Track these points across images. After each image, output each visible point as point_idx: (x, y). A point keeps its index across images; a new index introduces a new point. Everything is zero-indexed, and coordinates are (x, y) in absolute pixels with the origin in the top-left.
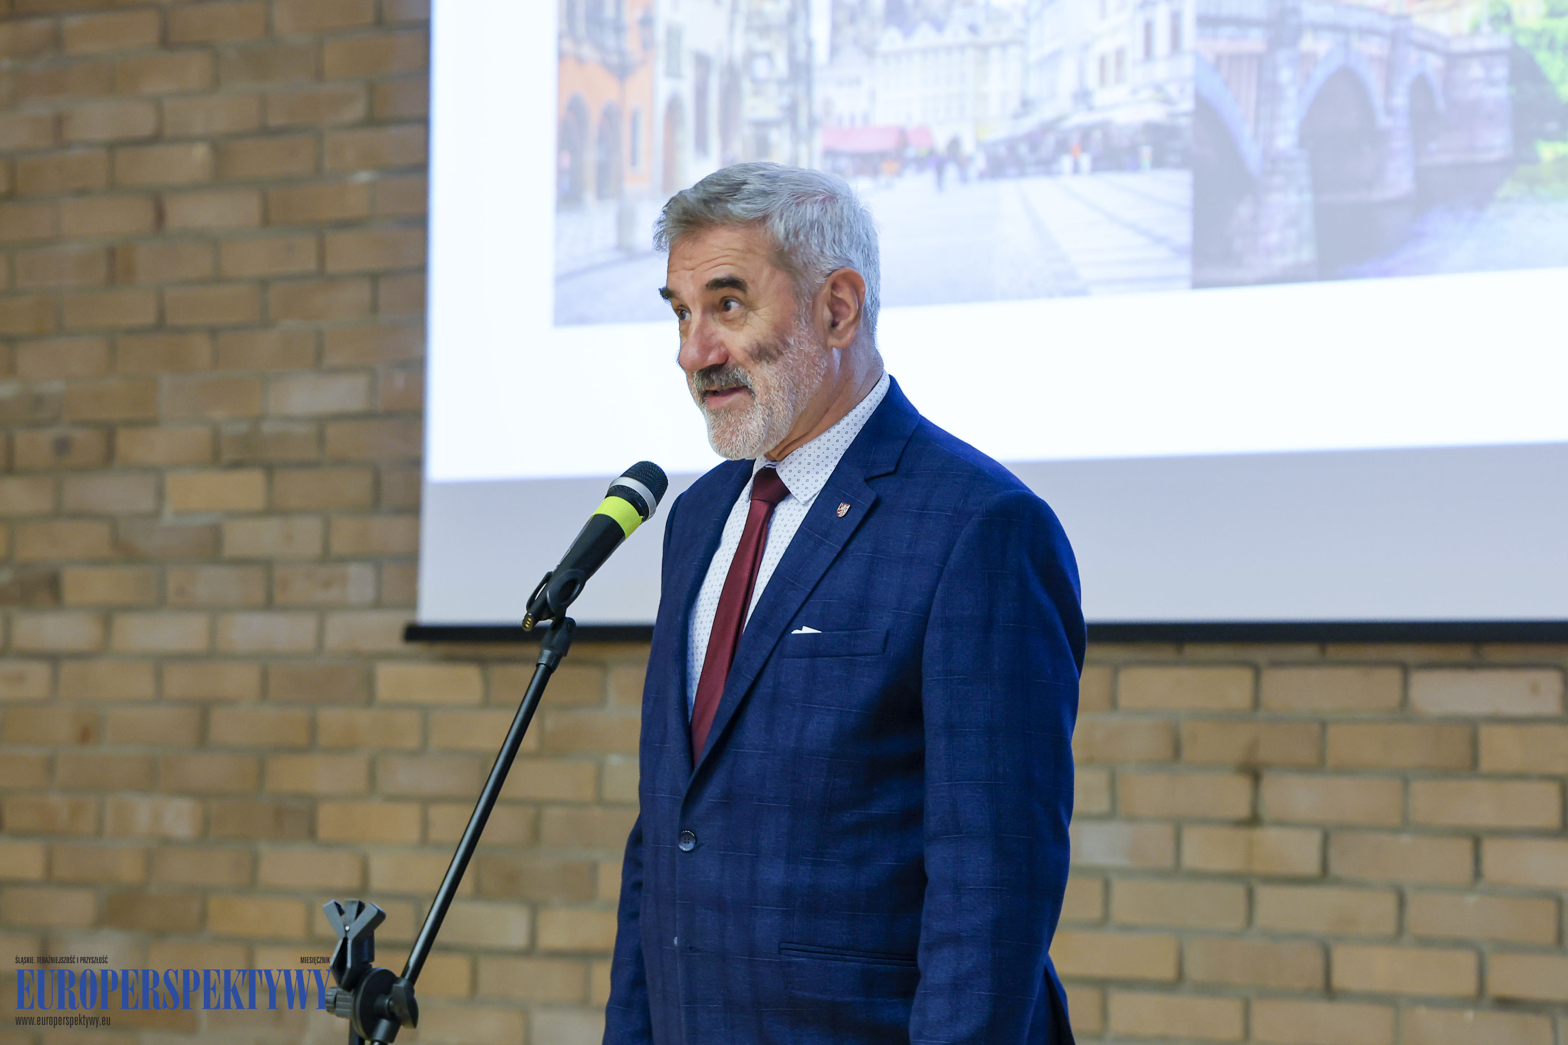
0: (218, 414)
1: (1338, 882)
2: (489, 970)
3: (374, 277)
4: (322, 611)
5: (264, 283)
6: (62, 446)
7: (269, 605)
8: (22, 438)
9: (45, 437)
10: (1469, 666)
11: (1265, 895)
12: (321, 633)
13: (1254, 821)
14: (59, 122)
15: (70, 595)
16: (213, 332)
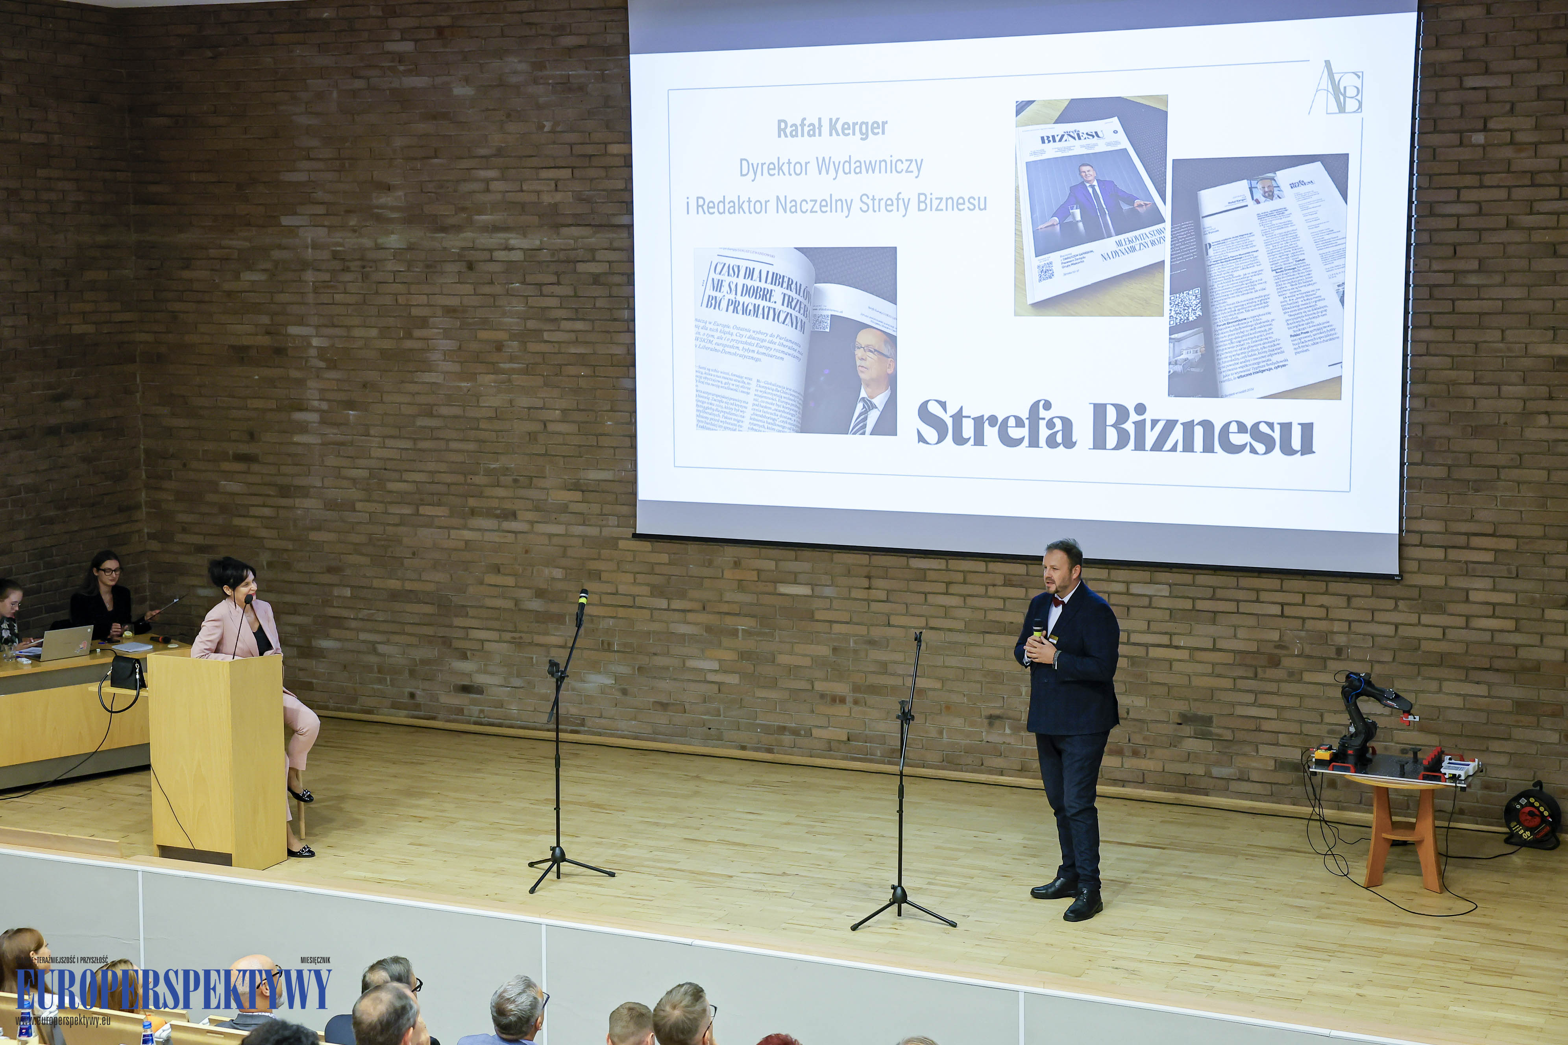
0: (566, 477)
1: (890, 602)
2: (656, 613)
3: (615, 448)
4: (601, 527)
5: (580, 446)
6: (516, 481)
7: (584, 524)
8: (502, 478)
9: (510, 479)
10: (924, 558)
11: (873, 604)
12: (601, 531)
13: (869, 588)
14: (511, 401)
15: (519, 517)
16: (564, 457)
